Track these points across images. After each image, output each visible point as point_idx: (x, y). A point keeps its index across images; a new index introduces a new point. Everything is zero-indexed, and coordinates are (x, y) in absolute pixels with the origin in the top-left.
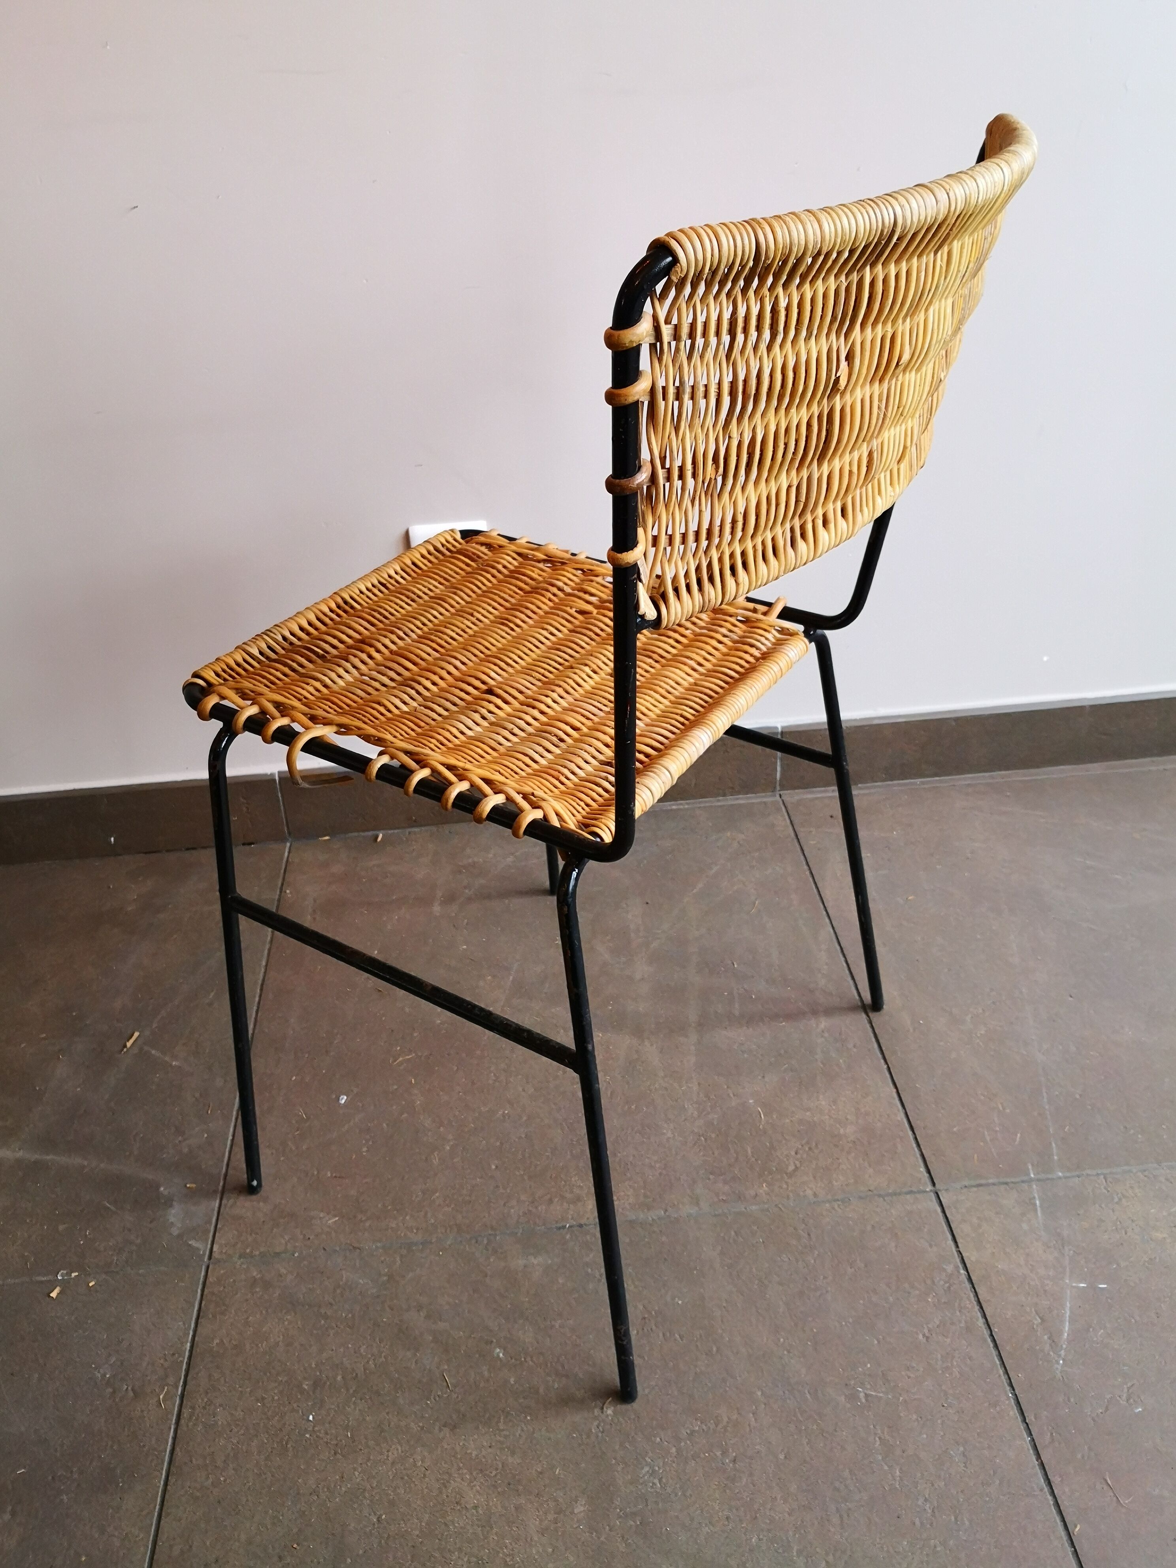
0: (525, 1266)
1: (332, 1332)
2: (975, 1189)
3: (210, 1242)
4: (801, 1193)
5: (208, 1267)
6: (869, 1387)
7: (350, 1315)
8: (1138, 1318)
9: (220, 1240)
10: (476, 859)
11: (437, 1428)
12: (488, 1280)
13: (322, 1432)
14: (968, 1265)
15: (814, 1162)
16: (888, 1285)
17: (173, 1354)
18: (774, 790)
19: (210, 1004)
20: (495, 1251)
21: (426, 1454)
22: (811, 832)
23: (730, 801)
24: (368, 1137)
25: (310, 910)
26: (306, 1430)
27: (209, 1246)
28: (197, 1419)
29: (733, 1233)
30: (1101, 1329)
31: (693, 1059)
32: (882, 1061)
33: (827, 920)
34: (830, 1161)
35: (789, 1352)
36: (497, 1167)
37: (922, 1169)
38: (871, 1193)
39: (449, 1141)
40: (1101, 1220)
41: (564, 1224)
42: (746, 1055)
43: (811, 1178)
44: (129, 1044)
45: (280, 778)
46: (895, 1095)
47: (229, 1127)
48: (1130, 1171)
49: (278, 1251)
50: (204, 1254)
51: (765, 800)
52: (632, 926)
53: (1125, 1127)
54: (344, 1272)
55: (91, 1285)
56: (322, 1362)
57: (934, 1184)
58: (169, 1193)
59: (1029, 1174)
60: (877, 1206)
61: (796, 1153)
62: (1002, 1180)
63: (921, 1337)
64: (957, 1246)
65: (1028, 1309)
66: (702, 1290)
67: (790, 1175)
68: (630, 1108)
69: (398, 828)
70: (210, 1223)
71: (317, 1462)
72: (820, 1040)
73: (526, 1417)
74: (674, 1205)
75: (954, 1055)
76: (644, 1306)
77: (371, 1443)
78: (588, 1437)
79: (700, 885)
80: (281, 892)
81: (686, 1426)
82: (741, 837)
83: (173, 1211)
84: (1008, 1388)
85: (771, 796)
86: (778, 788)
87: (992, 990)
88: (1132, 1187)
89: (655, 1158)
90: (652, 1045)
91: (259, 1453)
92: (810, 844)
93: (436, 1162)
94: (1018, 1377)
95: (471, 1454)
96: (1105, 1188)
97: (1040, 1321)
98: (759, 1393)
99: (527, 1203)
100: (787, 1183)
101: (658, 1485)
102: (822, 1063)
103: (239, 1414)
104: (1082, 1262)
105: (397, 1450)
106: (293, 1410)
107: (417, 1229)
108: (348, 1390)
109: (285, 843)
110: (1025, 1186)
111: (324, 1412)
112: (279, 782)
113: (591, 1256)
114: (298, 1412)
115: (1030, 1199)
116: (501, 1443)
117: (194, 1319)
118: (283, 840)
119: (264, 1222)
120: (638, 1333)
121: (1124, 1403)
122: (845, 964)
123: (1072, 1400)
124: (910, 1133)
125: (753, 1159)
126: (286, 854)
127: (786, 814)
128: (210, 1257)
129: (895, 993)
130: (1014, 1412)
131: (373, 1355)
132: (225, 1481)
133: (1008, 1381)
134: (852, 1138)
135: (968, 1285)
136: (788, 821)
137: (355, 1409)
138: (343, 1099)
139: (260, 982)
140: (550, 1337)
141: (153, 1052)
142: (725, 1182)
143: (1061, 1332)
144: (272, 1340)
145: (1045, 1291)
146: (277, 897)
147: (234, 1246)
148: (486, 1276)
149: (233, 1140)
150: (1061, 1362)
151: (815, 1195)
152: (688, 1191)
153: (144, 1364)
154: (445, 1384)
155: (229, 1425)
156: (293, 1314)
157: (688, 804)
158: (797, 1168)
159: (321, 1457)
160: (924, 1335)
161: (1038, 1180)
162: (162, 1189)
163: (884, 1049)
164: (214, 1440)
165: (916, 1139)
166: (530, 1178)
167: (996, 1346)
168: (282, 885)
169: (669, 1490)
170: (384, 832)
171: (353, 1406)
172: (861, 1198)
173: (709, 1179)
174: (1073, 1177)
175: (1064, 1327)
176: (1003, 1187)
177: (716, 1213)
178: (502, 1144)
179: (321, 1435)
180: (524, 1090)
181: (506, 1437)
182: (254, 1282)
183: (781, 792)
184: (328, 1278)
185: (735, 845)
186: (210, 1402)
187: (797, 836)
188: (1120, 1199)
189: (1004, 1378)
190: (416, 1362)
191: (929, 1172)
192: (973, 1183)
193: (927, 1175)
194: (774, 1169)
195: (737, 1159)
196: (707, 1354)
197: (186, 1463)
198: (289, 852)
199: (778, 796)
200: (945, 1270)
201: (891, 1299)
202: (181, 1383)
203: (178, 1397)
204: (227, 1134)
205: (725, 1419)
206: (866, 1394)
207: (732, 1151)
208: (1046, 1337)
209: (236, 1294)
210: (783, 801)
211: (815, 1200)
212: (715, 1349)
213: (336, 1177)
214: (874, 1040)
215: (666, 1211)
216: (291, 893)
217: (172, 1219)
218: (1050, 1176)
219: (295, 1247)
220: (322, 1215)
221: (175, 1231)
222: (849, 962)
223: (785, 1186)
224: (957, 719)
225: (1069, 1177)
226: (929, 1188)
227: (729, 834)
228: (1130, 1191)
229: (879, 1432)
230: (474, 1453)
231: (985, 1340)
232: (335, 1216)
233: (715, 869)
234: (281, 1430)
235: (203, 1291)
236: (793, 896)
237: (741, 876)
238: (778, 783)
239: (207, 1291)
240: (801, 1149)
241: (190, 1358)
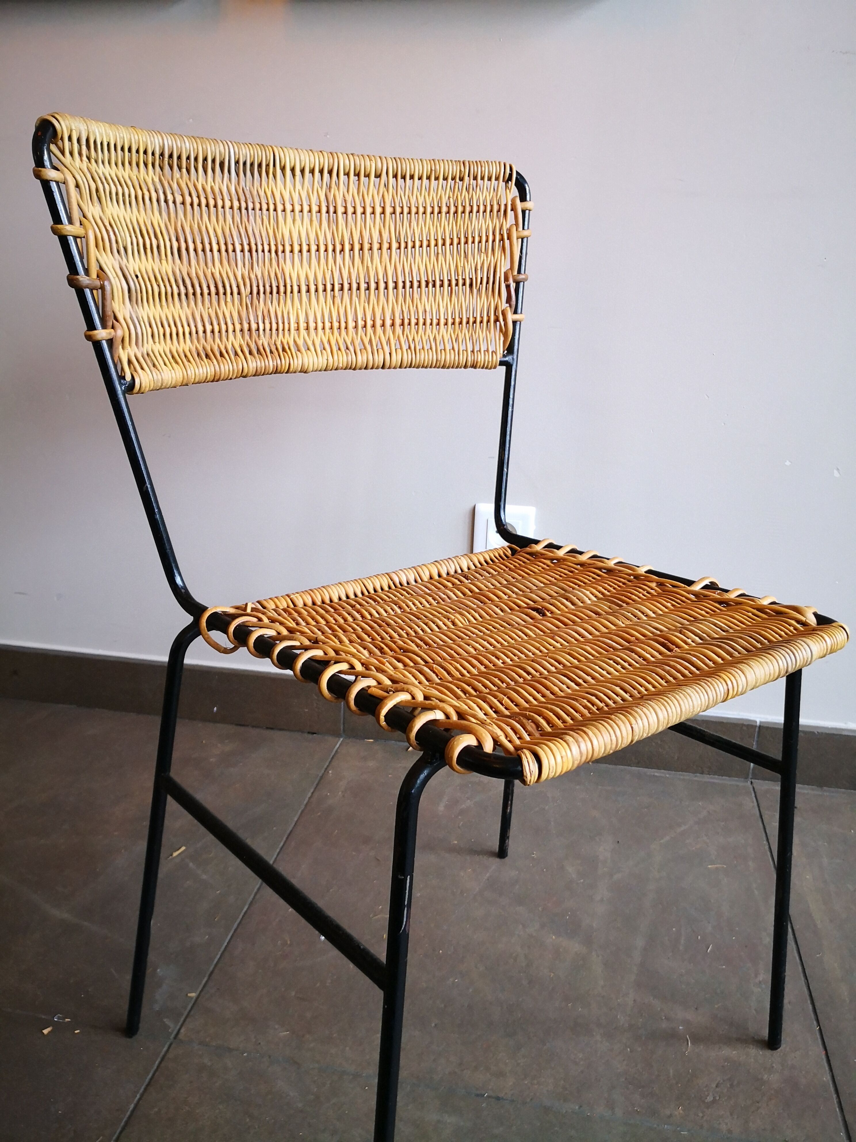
0: (439, 1121)
3: (180, 1024)
5: (171, 1045)
7: (273, 1121)
9: (188, 1025)
15: (734, 1100)
17: (117, 1111)
18: (746, 778)
23: (706, 778)
24: (335, 971)
25: (343, 789)
27: (178, 1027)
32: (815, 1022)
34: (749, 1102)
36: (436, 1025)
41: (483, 1092)
42: (683, 986)
43: (728, 1114)
44: (175, 854)
46: (824, 1057)
47: (227, 935)
49: (231, 1047)
50: (171, 1033)
51: (738, 783)
52: (601, 857)
54: (279, 1081)
55: (76, 1032)
58: (163, 975)
61: (717, 1087)
67: (708, 1106)
68: (566, 1005)
70: (186, 1007)
72: (757, 990)
74: (590, 1103)
79: (667, 838)
80: (325, 772)
82: (711, 807)
83: (161, 991)
85: (743, 781)
86: (750, 776)
89: (581, 1055)
90: (598, 957)
99: (455, 1064)
100: (703, 1112)
102: (755, 1010)
107: (353, 1061)
109: (340, 738)
113: (501, 1129)
117: (144, 1085)
118: (339, 736)
119: (228, 1019)
125: (674, 1082)
126: (338, 746)
127: (754, 798)
128: (176, 1037)
129: (836, 965)
134: (775, 1086)
136: (756, 804)
138: (324, 936)
139: (288, 832)
141: (191, 865)
142: (643, 1095)
144: (201, 1123)
146: (320, 775)
147: (198, 1032)
149: (227, 946)
152: (606, 1094)
153: (92, 1112)
156: (225, 1105)
157: (670, 774)
158: (714, 1101)
162: (158, 970)
163: (818, 1011)
166: (463, 1043)
168: (328, 766)
173: (628, 1088)
177: (629, 1122)
178: (445, 1006)
182: (203, 1068)
183: (753, 780)
184: (265, 1082)
185: (705, 812)
194: (693, 1096)
195: (658, 1077)
198: (340, 745)
199: (749, 783)
204: (224, 941)
207: (655, 1068)
209: (186, 1074)
210: (754, 788)
211: (729, 1135)
213: (298, 998)
214: (809, 1002)
215: (581, 1107)
216: (332, 773)
217: (158, 997)
219: (246, 1048)
220: (277, 1027)
221: (157, 1007)
223: (701, 1115)
227: (701, 803)
232: (287, 1030)
233: (683, 828)
235: (160, 1063)
236: (751, 863)
237: (705, 838)
238: (751, 771)
239: (163, 1065)
240: (722, 1083)
241: (130, 1117)
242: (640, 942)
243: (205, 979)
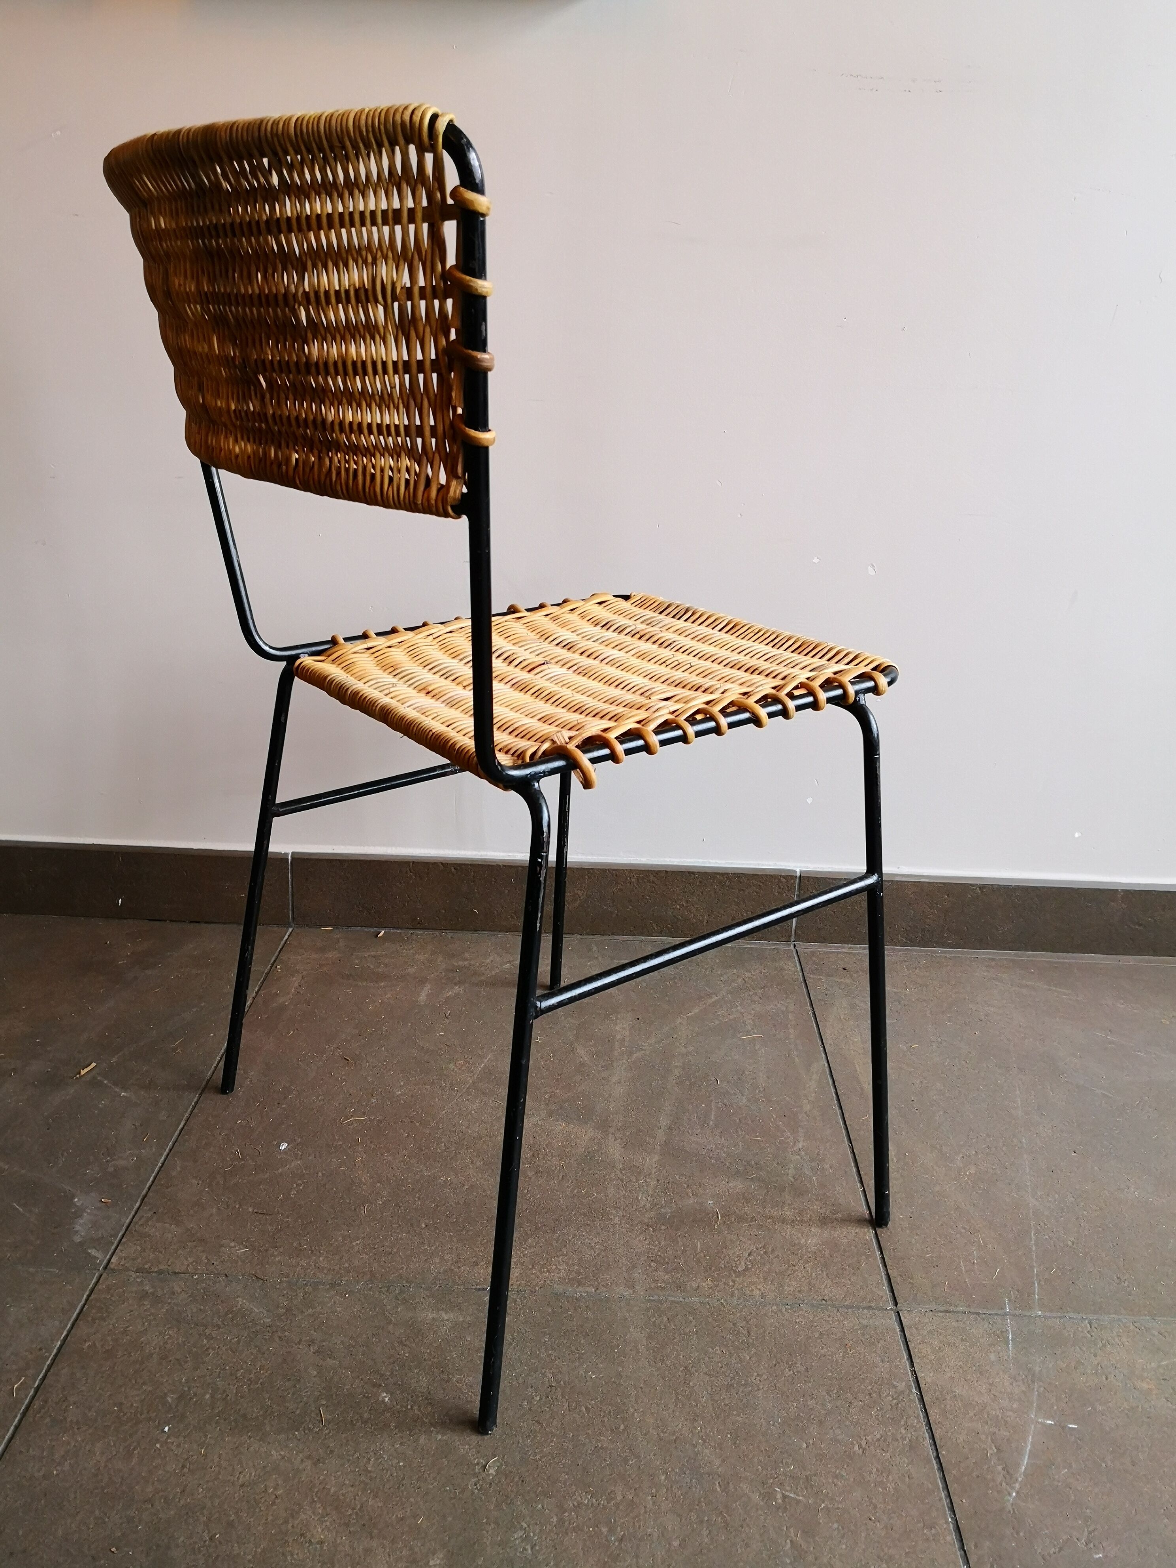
0: (434, 1320)
1: (212, 1352)
2: (941, 1314)
3: (110, 1253)
4: (748, 1293)
5: (101, 1276)
6: (788, 1488)
7: (236, 1339)
8: (1109, 1463)
9: (121, 1252)
10: (472, 962)
11: (299, 1459)
12: (390, 1327)
13: (175, 1444)
14: (922, 1385)
15: (767, 1266)
16: (828, 1393)
17: (41, 1349)
18: (788, 940)
19: (175, 1049)
20: (405, 1301)
21: (280, 1482)
22: (821, 979)
24: (300, 1182)
25: (296, 985)
26: (158, 1441)
27: (108, 1257)
28: (46, 1412)
29: (665, 1319)
30: (1065, 1468)
31: (656, 1158)
32: (859, 1185)
33: (824, 1055)
34: (785, 1267)
35: (704, 1441)
36: (426, 1226)
37: (886, 1288)
38: (824, 1302)
39: (383, 1196)
40: (1079, 1362)
41: (485, 1286)
43: (762, 1280)
44: (83, 1072)
45: (292, 858)
47: (161, 1155)
48: (1119, 1320)
49: (178, 1270)
50: (100, 1264)
51: (778, 947)
52: (618, 1037)
53: (1118, 1278)
54: (240, 1299)
56: (193, 1379)
57: (896, 1304)
58: (82, 1204)
59: (1003, 1308)
60: (829, 1316)
61: (749, 1255)
62: (972, 1310)
63: (856, 1448)
64: (912, 1365)
65: (983, 1437)
66: (620, 1369)
67: (739, 1274)
68: (579, 1192)
69: (401, 928)
70: (115, 1236)
71: (160, 1472)
73: (399, 1462)
74: (607, 1285)
75: (937, 1188)
76: (553, 1374)
77: (224, 1464)
78: (463, 1492)
79: (696, 1010)
80: (271, 967)
81: (573, 1498)
82: (748, 975)
83: (81, 1221)
84: (948, 1513)
85: (784, 945)
86: (793, 939)
87: (988, 1136)
88: (1119, 1336)
89: (597, 1240)
90: (615, 1140)
91: (102, 1453)
92: (819, 988)
93: (364, 1213)
94: (963, 1503)
95: (329, 1490)
96: (1088, 1332)
97: (996, 1451)
98: (663, 1477)
99: (450, 1262)
100: (734, 1281)
101: (530, 1551)
102: (793, 1177)
103: (91, 1414)
104: (1053, 1400)
105: (251, 1474)
106: (150, 1419)
107: (329, 1270)
108: (213, 1409)
109: (288, 928)
110: (998, 1319)
111: (181, 1426)
112: (291, 863)
114: (154, 1421)
115: (1002, 1332)
116: (367, 1484)
117: (72, 1320)
118: (288, 925)
119: (171, 1242)
120: (541, 1399)
121: (1081, 1545)
122: (834, 1096)
123: (1021, 1534)
124: (878, 1253)
125: (702, 1255)
126: (286, 937)
127: (797, 962)
128: (105, 1268)
130: (952, 1537)
131: (249, 1380)
132: (57, 1475)
133: (950, 1505)
134: (813, 1249)
135: (919, 1406)
136: (799, 968)
137: (216, 1427)
138: (284, 1146)
140: (444, 1389)
141: (105, 1082)
142: (667, 1272)
143: (1018, 1465)
144: (147, 1351)
145: (1006, 1422)
146: (267, 970)
147: (134, 1259)
148: (390, 1323)
149: (161, 1167)
150: (1014, 1494)
151: (763, 1296)
152: (625, 1274)
153: (8, 1353)
154: (319, 1418)
155: (78, 1422)
156: (176, 1330)
158: (747, 1269)
159: (168, 1468)
160: (860, 1446)
161: (1014, 1315)
162: (76, 1200)
163: (862, 1173)
164: (59, 1435)
165: (883, 1258)
166: (458, 1241)
167: (941, 1468)
168: (275, 961)
169: (540, 1558)
170: (387, 930)
171: (214, 1425)
172: (812, 1305)
173: (650, 1266)
174: (1054, 1318)
175: (1023, 1461)
176: (972, 1317)
177: (651, 1298)
178: (437, 1206)
179: (173, 1448)
180: (472, 1163)
181: (371, 1479)
182: (144, 1295)
183: (795, 943)
184: (222, 1302)
185: (740, 980)
186: (65, 1399)
187: (805, 981)
188: (1104, 1346)
189: (945, 1502)
190: (293, 1394)
191: (892, 1291)
192: (942, 1309)
193: (889, 1294)
194: (723, 1266)
195: (684, 1252)
196: (612, 1430)
197: (21, 1452)
198: (289, 936)
199: (792, 946)
200: (895, 1387)
201: (829, 1406)
202: (40, 1377)
203: (33, 1390)
204: (158, 1161)
205: (619, 1498)
206: (783, 1494)
207: (680, 1243)
208: (1000, 1468)
209: (123, 1303)
210: (796, 951)
211: (762, 1300)
212: (622, 1427)
213: (257, 1213)
214: (853, 1165)
215: (597, 1289)
216: (281, 969)
217: (78, 1228)
218: (1028, 1314)
219: (196, 1269)
220: (232, 1244)
221: (77, 1239)
222: (839, 1093)
223: (731, 1283)
224: (982, 887)
225: (1050, 1317)
226: (891, 1306)
227: (735, 971)
228: (1117, 1340)
229: (792, 1535)
230: (333, 1490)
231: (930, 1461)
232: (246, 1247)
233: (714, 998)
234: (131, 1436)
235: (89, 1296)
236: (792, 1031)
237: (739, 1008)
238: (793, 933)
239: (93, 1296)
240: (755, 1252)
241: (56, 1355)
242: (664, 1122)
243: (138, 1204)
